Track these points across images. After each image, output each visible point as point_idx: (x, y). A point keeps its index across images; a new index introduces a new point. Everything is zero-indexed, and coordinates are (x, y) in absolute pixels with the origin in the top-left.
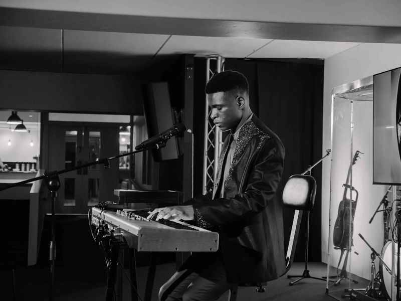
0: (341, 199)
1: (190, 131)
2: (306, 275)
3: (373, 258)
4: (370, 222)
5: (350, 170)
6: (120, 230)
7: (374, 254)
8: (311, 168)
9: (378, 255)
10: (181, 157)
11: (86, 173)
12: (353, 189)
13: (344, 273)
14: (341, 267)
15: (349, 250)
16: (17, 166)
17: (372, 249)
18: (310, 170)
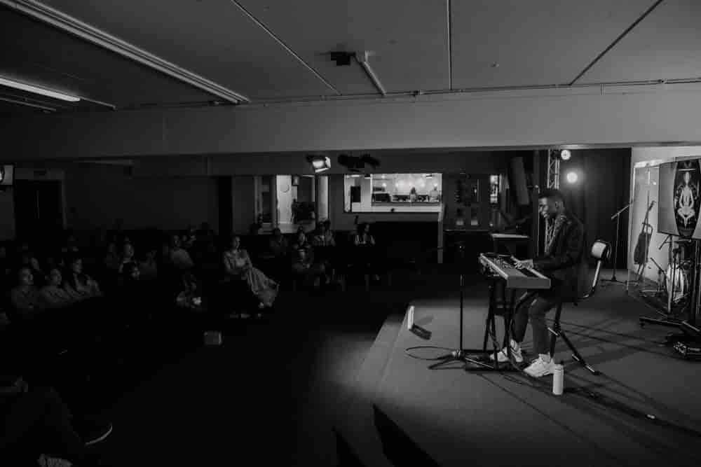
0: (641, 231)
1: (537, 186)
2: (614, 279)
3: (659, 273)
4: (660, 249)
5: (647, 214)
6: (497, 273)
7: (660, 271)
8: (620, 212)
9: (663, 271)
10: (531, 203)
11: (469, 205)
12: (649, 226)
13: (641, 279)
14: (639, 273)
15: (644, 266)
16: (427, 198)
17: (660, 268)
18: (618, 214)
